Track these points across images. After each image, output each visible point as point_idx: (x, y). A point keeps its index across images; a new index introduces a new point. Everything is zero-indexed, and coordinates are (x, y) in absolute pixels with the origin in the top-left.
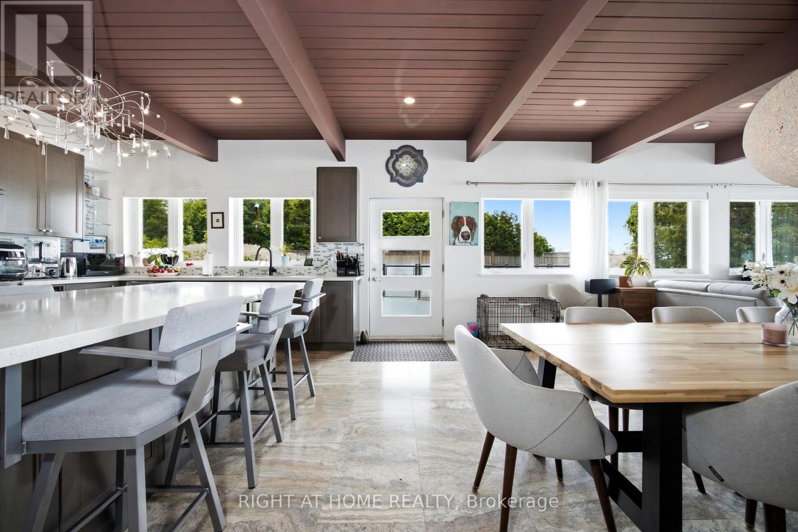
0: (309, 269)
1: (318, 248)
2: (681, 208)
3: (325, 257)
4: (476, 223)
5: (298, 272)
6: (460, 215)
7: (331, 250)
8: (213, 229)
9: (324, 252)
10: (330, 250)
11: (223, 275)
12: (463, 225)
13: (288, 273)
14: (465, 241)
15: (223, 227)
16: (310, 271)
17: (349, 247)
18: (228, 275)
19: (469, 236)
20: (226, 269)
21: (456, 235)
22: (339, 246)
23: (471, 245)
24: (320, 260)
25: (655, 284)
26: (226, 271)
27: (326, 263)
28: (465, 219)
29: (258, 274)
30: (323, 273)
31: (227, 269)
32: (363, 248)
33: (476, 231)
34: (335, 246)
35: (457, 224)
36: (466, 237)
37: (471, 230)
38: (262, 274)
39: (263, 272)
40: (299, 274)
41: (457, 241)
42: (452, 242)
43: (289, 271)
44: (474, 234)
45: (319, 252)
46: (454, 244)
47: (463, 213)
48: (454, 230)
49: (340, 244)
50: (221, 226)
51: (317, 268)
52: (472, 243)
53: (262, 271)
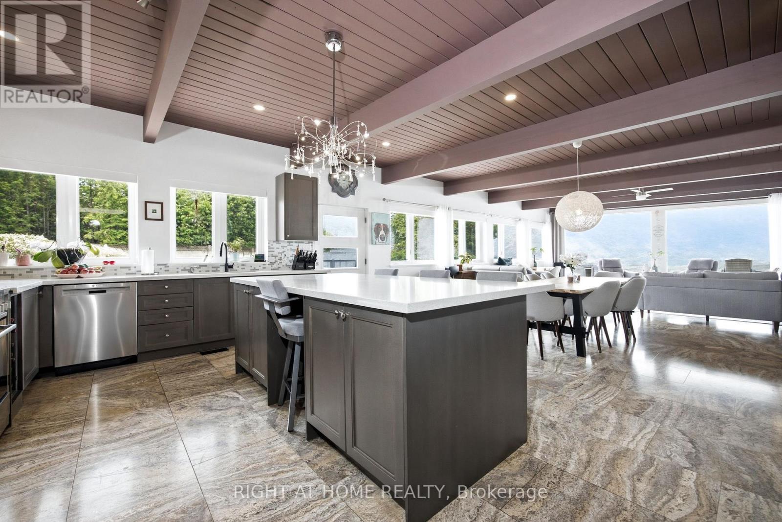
0: (264, 265)
1: (272, 245)
3: (278, 253)
4: (388, 229)
5: (253, 268)
7: (285, 247)
8: (148, 221)
9: (278, 248)
10: (283, 247)
11: (161, 274)
12: (381, 230)
13: (242, 269)
14: (382, 241)
15: (162, 219)
16: (264, 266)
17: (300, 244)
18: (169, 274)
20: (166, 267)
21: (377, 237)
22: (291, 244)
24: (274, 256)
25: (473, 269)
26: (167, 269)
27: (281, 259)
28: (382, 225)
29: (208, 271)
30: (277, 268)
31: (168, 267)
32: (312, 246)
33: (389, 234)
34: (288, 244)
35: (377, 228)
38: (213, 271)
39: (215, 269)
40: (253, 270)
42: (374, 242)
43: (243, 267)
44: (387, 236)
45: (274, 248)
46: (376, 243)
48: (375, 233)
49: (292, 242)
50: (160, 218)
51: (272, 264)
52: (386, 243)
53: (213, 267)
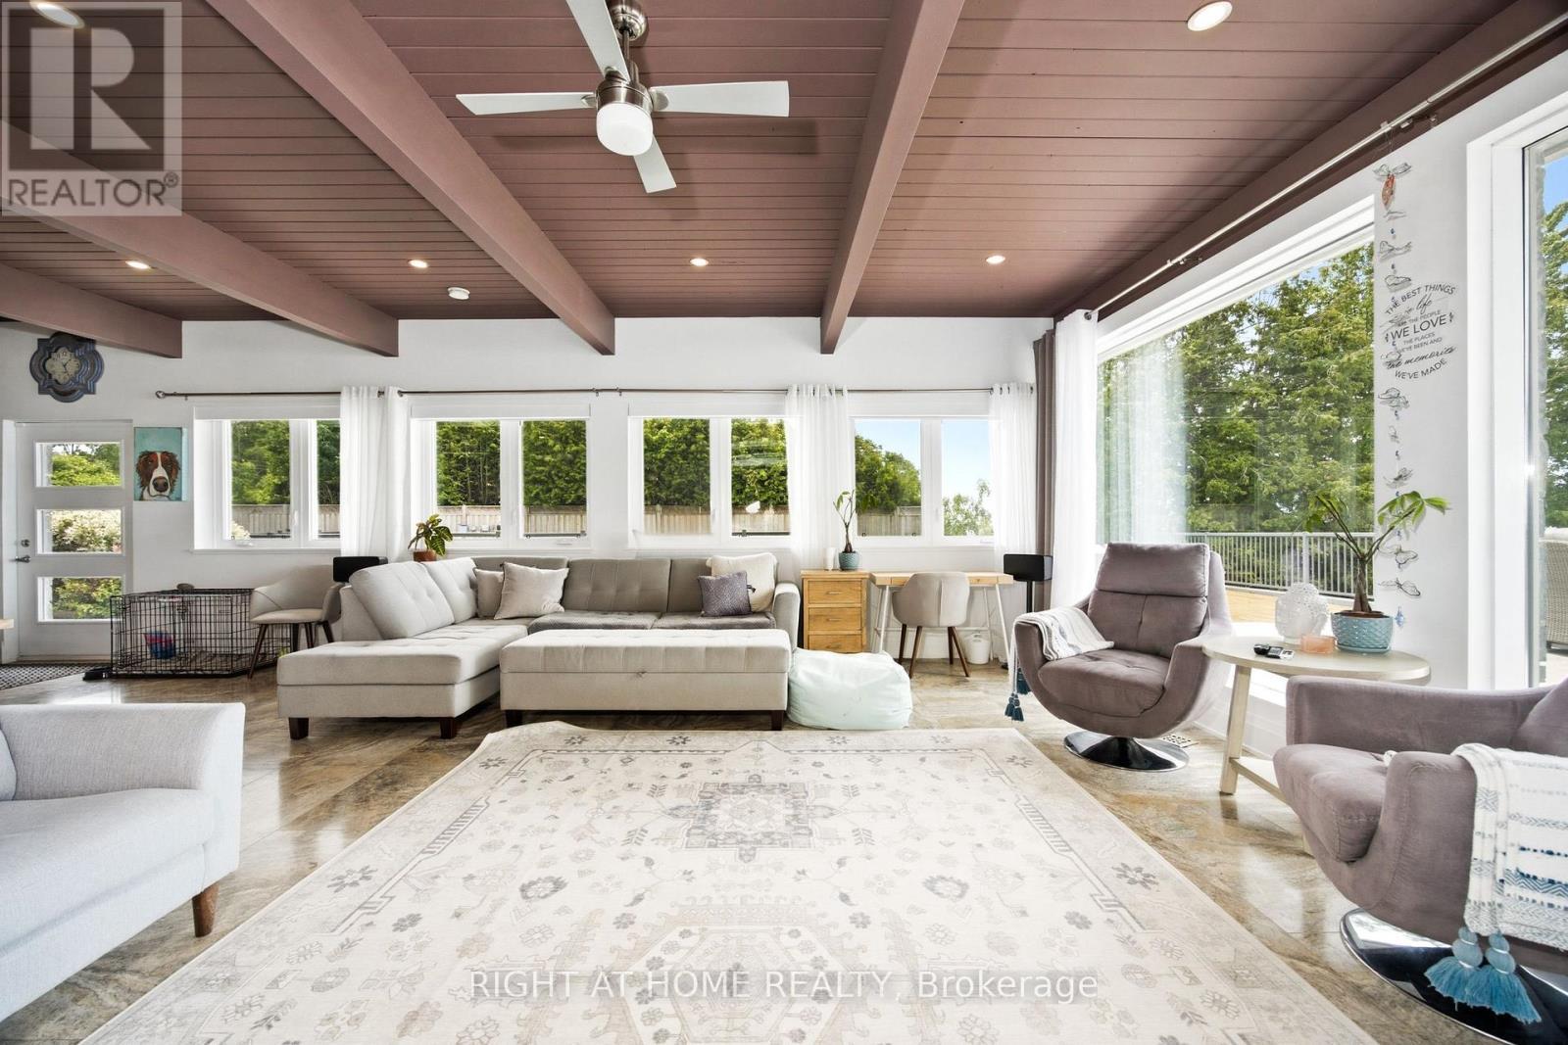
2: (576, 432)
4: (177, 463)
6: (151, 449)
12: (156, 467)
14: (158, 493)
19: (166, 485)
21: (144, 484)
23: (170, 500)
28: (159, 455)
33: (178, 476)
35: (146, 463)
36: (161, 487)
37: (169, 474)
41: (146, 494)
42: (138, 495)
44: (174, 481)
46: (141, 499)
47: (154, 446)
48: (141, 475)
52: (173, 496)
